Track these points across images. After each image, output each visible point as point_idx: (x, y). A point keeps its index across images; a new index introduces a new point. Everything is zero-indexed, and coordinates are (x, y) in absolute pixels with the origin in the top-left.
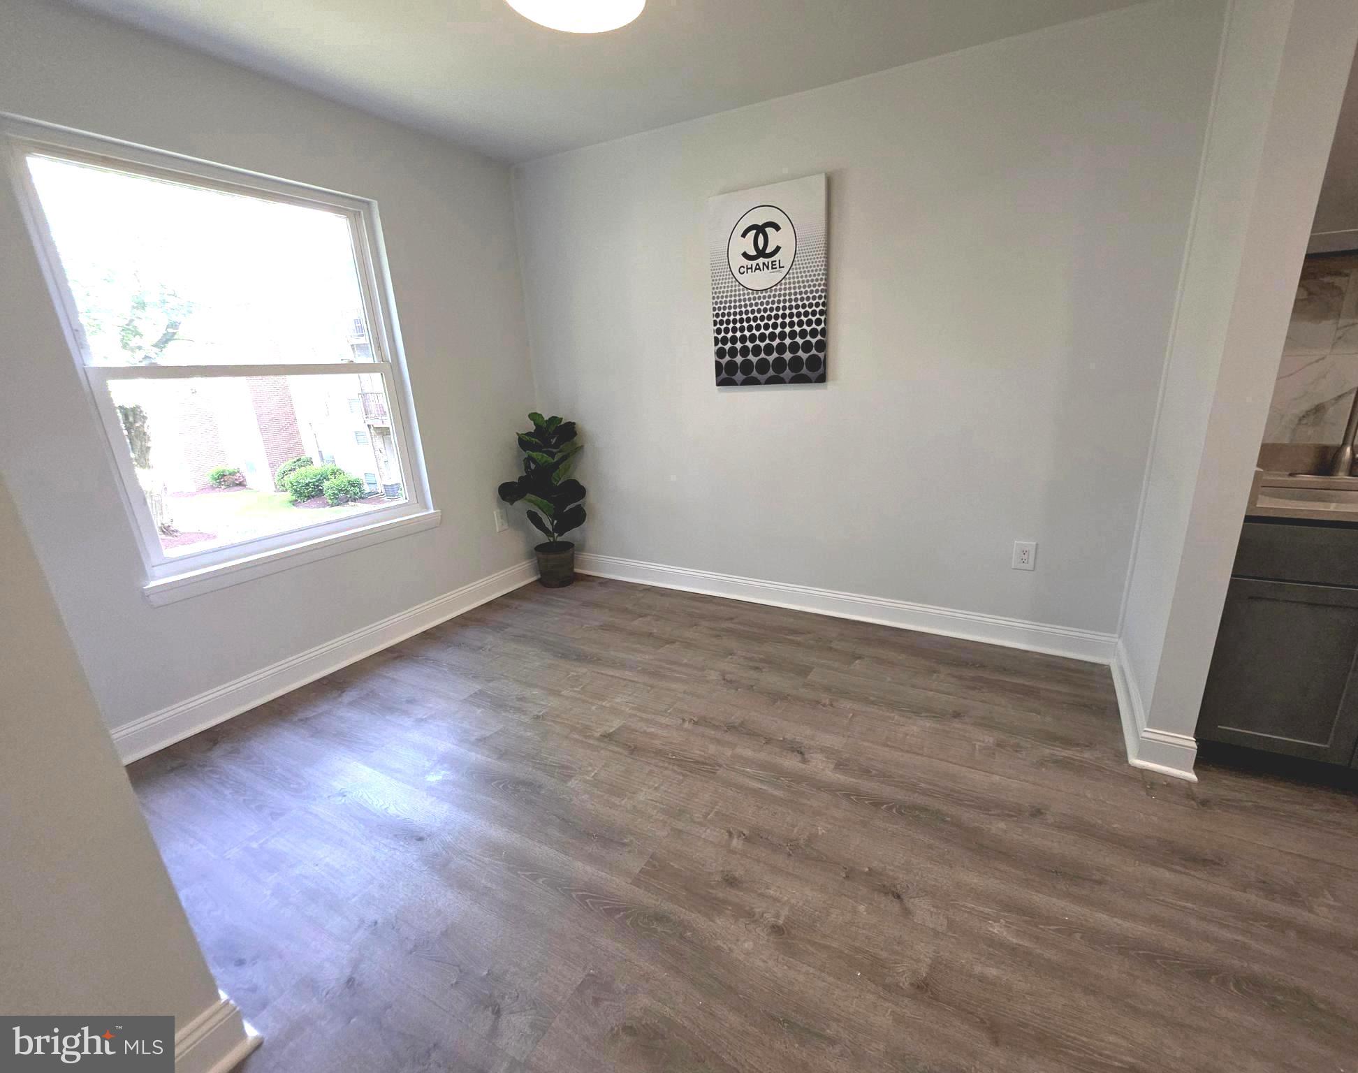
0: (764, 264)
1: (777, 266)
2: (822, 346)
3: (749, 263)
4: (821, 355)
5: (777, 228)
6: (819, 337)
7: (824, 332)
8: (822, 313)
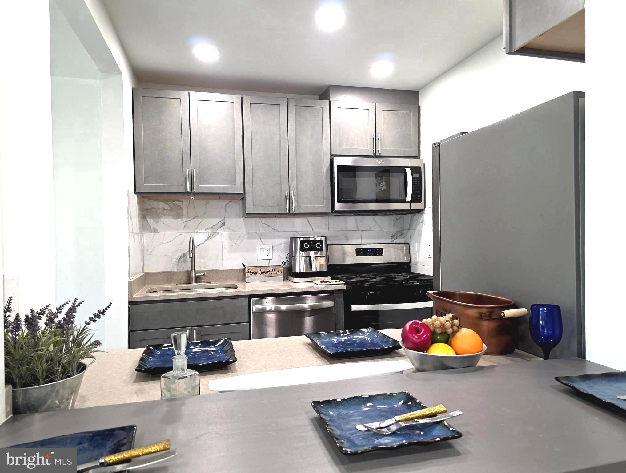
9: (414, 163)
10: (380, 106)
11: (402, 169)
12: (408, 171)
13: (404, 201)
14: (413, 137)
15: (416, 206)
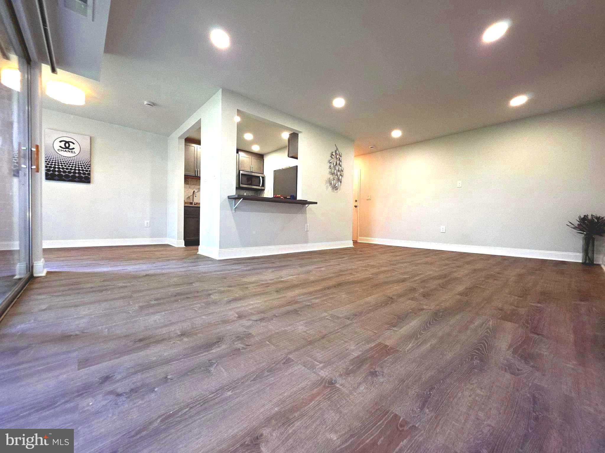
0: (68, 151)
1: (73, 152)
2: (89, 174)
3: (62, 149)
4: (89, 176)
5: (74, 144)
6: (88, 172)
7: (90, 171)
8: (89, 166)
9: (262, 175)
10: (253, 158)
11: (259, 177)
12: (261, 177)
13: (259, 186)
14: (262, 168)
15: (263, 188)
